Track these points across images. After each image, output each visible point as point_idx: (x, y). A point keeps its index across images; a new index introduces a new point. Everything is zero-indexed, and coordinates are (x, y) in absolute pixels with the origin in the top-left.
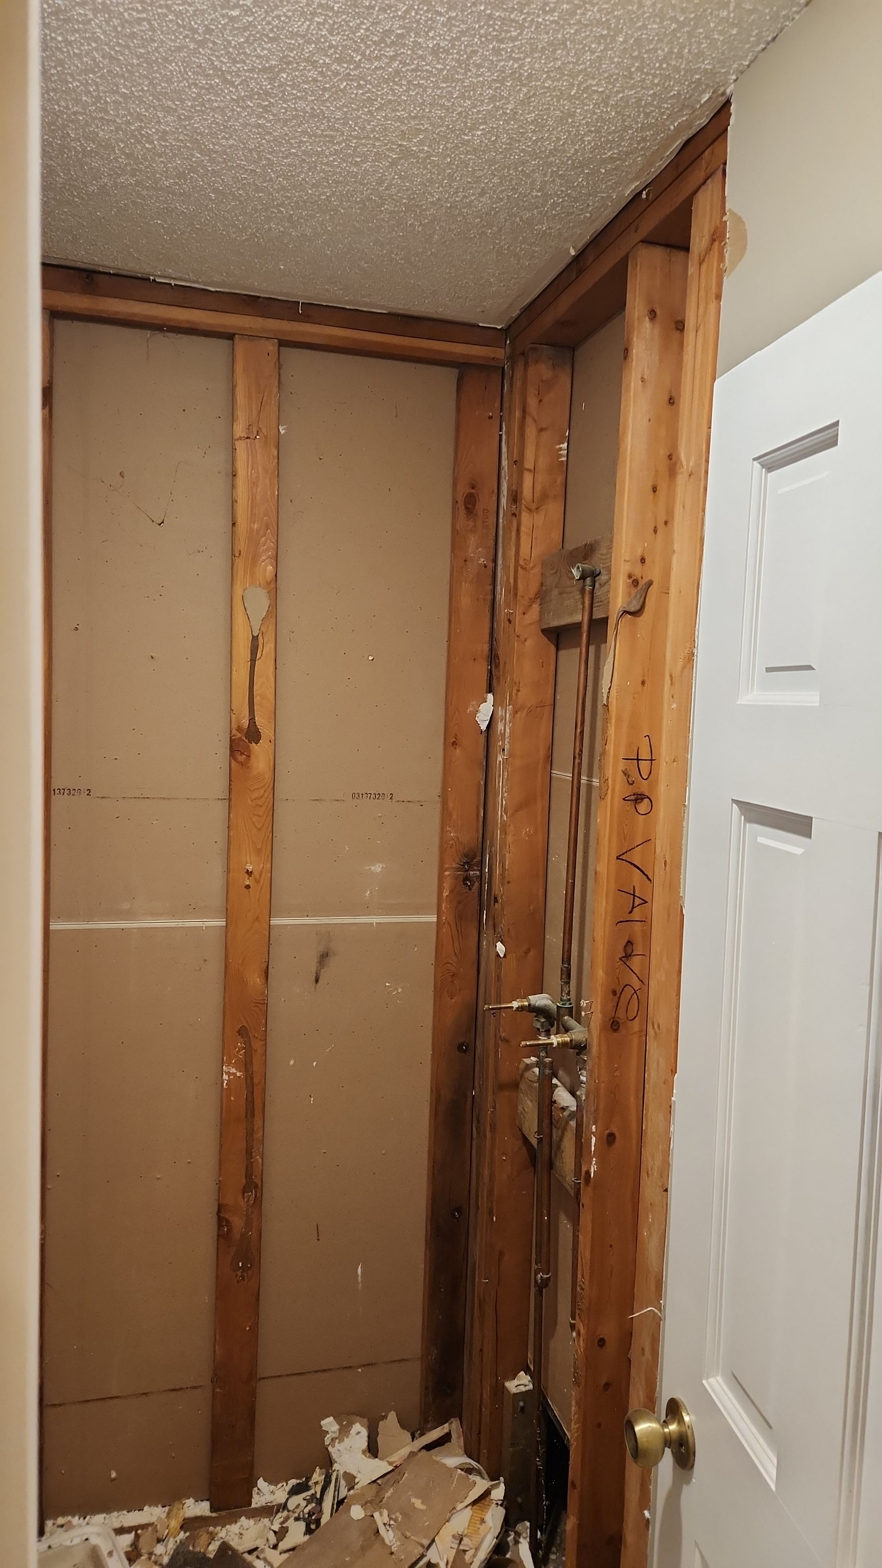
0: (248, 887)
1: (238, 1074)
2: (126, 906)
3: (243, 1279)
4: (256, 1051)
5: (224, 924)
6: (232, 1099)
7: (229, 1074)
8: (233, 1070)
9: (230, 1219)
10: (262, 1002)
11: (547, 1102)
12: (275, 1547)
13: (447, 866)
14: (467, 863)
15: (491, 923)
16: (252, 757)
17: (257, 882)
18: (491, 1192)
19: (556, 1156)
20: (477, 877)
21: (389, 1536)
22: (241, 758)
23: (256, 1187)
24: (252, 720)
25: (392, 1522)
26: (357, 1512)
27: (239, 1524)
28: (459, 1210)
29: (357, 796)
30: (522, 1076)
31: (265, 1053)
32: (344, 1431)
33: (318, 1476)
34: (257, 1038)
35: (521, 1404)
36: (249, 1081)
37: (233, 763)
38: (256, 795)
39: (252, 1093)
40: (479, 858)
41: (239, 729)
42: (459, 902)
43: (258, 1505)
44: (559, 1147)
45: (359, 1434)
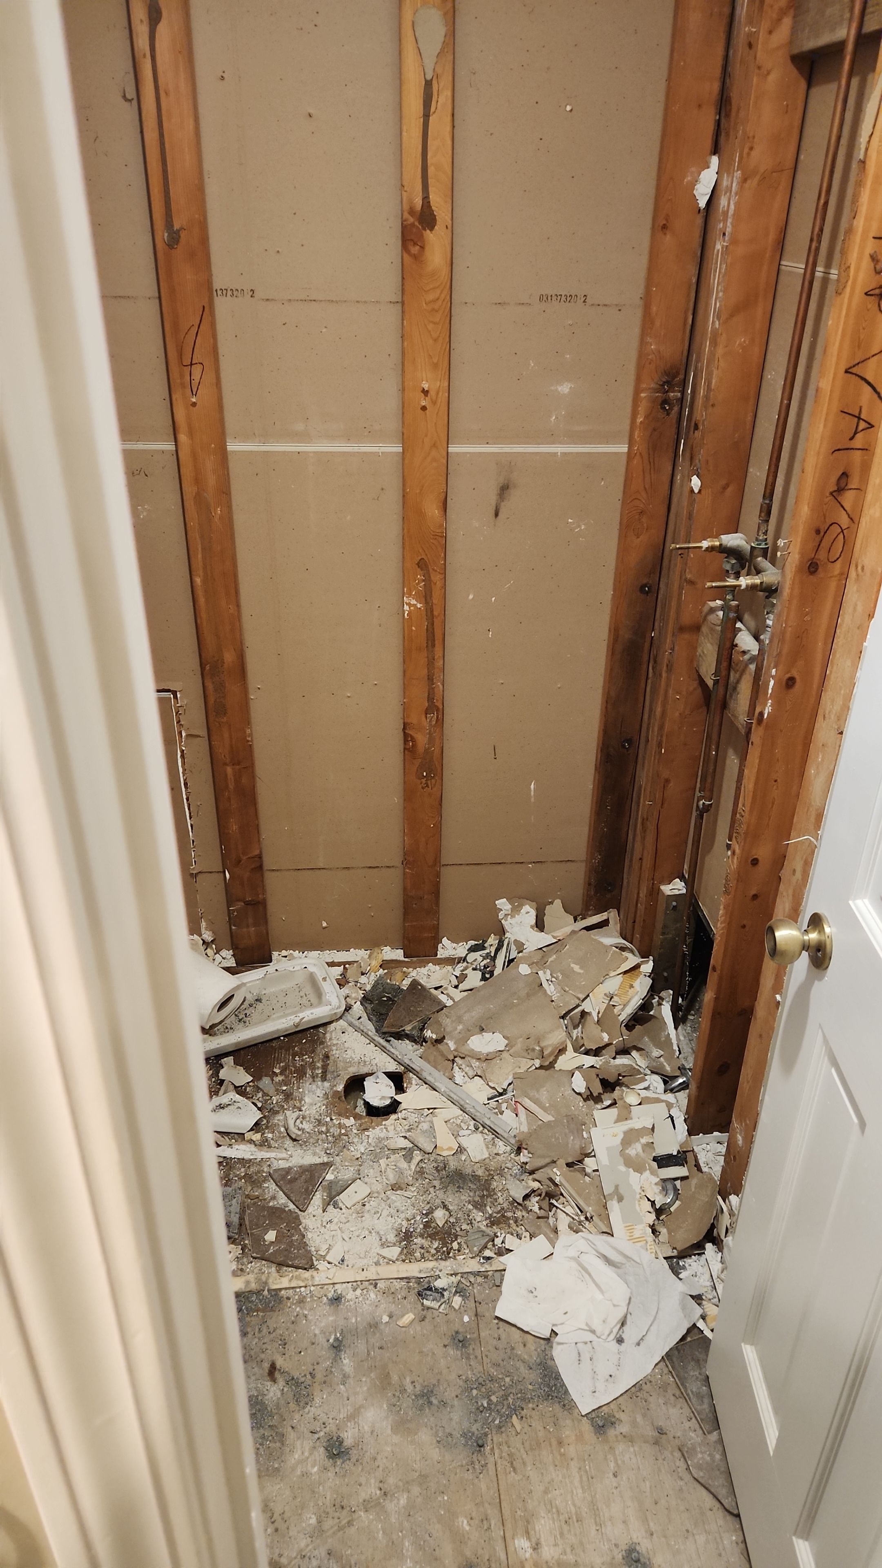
0: (424, 408)
1: (419, 606)
2: (300, 427)
3: (427, 786)
4: (435, 584)
5: (400, 450)
6: (414, 628)
7: (409, 604)
8: (413, 602)
9: (415, 735)
10: (440, 534)
11: (728, 645)
12: (456, 987)
13: (644, 386)
14: (667, 382)
15: (688, 454)
16: (427, 248)
17: (434, 403)
18: (661, 727)
19: (731, 696)
20: (677, 400)
21: (550, 989)
22: (415, 250)
23: (438, 710)
24: (426, 198)
25: (553, 979)
26: (524, 969)
27: (427, 968)
28: (630, 741)
29: (545, 298)
30: (705, 618)
31: (444, 586)
32: (516, 910)
33: (493, 941)
34: (436, 571)
35: (674, 903)
36: (429, 614)
37: (406, 256)
38: (431, 296)
39: (433, 624)
40: (682, 376)
41: (412, 212)
42: (654, 430)
43: (443, 956)
44: (735, 688)
45: (528, 913)
